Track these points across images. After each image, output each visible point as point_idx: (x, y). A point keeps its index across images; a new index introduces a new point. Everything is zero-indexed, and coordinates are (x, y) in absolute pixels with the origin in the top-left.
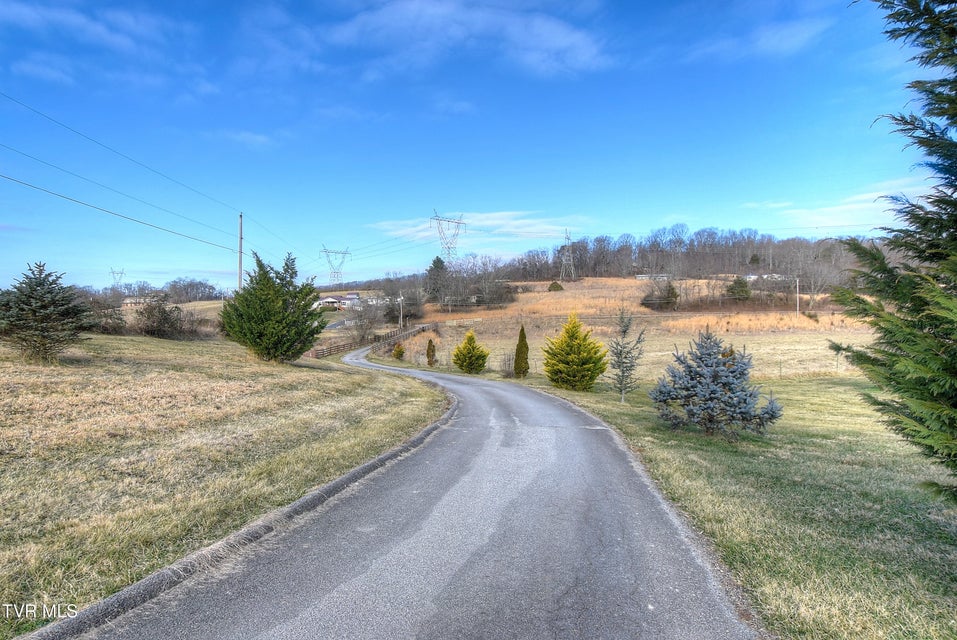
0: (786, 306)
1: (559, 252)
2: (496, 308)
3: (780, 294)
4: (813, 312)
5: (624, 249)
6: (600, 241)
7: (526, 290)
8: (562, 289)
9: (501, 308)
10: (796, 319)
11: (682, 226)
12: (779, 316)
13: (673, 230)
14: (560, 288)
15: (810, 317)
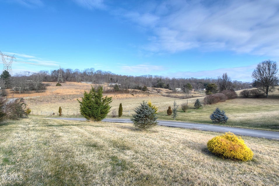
0: (127, 92)
1: (53, 72)
2: (41, 92)
3: (125, 89)
4: (133, 94)
5: (76, 73)
6: (68, 70)
7: (48, 85)
8: (61, 85)
9: (43, 92)
10: (130, 95)
11: (93, 68)
12: (126, 95)
13: (91, 69)
14: (60, 85)
15: (132, 95)
